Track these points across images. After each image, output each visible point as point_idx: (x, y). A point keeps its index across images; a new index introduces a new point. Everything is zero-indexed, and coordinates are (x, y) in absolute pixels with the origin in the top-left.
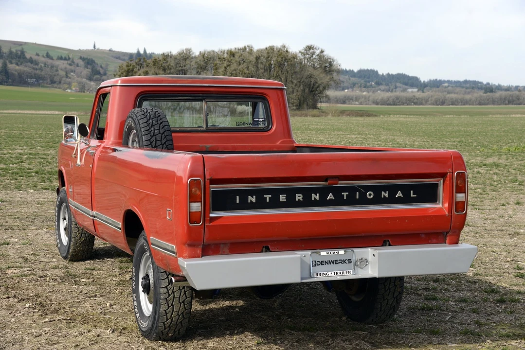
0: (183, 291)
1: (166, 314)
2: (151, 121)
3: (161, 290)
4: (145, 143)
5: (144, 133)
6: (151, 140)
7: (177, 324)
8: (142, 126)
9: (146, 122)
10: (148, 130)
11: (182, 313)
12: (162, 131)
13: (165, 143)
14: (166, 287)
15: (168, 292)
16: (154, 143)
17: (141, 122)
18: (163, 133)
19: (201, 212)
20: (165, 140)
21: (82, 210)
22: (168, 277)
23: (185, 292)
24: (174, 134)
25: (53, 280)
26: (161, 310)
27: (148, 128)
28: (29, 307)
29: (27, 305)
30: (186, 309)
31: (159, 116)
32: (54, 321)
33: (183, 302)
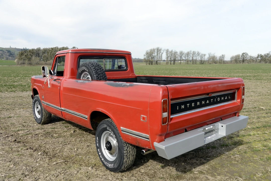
0: (133, 151)
1: (126, 162)
2: (96, 67)
3: (124, 152)
4: (96, 78)
5: (94, 73)
6: (99, 76)
7: (129, 165)
8: (93, 70)
9: (94, 68)
10: (96, 72)
11: (133, 160)
12: (102, 72)
13: (104, 78)
14: (126, 150)
15: (127, 152)
16: (100, 77)
17: (92, 68)
18: (103, 73)
19: (167, 117)
20: (104, 76)
21: (52, 106)
22: (127, 145)
23: (134, 150)
24: (106, 73)
25: (41, 136)
26: (124, 161)
27: (96, 71)
28: (41, 154)
29: (39, 154)
30: (134, 158)
31: (99, 65)
32: (58, 163)
33: (133, 155)
